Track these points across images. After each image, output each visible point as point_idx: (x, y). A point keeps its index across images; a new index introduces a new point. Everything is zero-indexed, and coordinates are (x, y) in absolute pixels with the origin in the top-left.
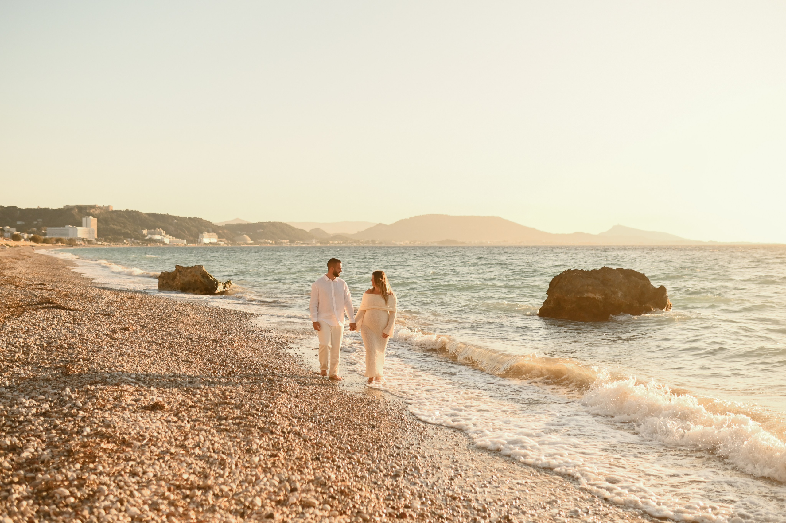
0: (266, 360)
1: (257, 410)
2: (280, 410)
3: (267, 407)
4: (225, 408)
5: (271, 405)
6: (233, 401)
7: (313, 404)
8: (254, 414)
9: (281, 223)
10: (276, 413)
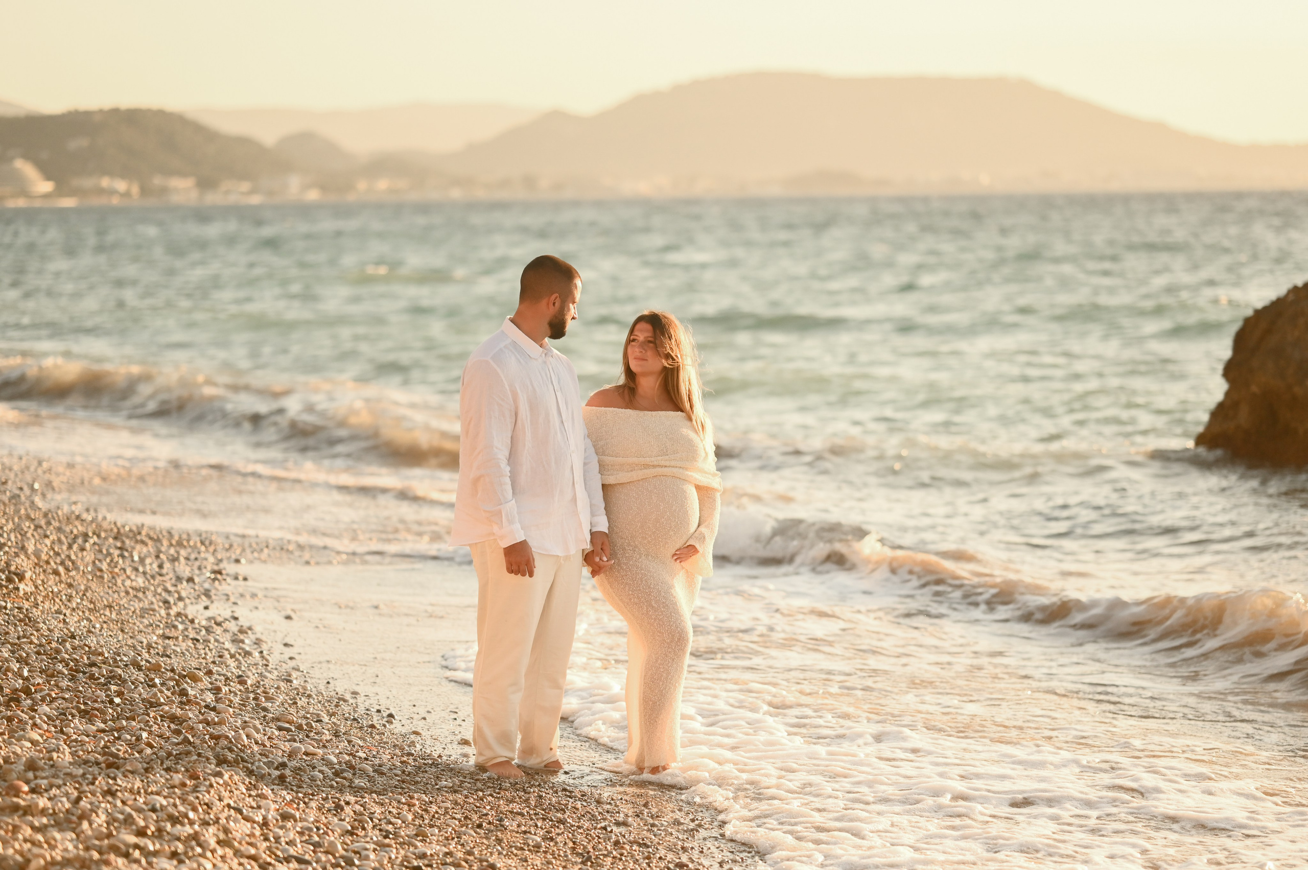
0: (149, 646)
1: (141, 833)
2: (226, 831)
3: (174, 820)
4: (16, 829)
5: (191, 815)
6: (42, 802)
7: (348, 809)
8: (128, 845)
9: (161, 114)
10: (212, 842)
